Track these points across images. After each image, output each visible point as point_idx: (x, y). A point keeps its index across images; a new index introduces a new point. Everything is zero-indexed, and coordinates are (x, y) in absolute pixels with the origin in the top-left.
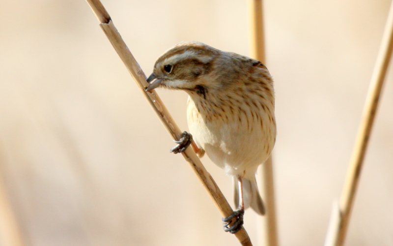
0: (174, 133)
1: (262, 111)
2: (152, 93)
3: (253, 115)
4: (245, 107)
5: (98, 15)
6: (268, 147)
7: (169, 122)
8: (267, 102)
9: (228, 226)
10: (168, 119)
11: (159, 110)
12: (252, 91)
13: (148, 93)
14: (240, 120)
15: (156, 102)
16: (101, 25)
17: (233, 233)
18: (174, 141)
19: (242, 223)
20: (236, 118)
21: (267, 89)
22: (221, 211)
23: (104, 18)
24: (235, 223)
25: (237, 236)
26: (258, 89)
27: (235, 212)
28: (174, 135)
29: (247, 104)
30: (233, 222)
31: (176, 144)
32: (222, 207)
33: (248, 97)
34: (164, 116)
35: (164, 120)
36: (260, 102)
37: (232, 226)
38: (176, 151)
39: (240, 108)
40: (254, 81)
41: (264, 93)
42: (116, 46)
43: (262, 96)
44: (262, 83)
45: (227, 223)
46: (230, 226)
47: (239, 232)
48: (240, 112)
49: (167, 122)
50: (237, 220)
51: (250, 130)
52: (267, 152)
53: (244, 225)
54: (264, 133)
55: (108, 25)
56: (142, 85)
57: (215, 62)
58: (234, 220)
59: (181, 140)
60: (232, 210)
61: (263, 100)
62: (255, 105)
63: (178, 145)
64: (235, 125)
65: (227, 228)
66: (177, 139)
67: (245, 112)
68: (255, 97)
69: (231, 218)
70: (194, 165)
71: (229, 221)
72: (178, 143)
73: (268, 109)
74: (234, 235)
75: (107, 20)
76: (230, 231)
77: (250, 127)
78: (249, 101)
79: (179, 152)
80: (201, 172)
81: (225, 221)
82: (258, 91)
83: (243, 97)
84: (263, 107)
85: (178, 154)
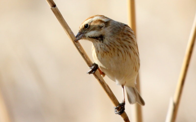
0: (89, 64)
1: (130, 50)
2: (78, 43)
3: (125, 52)
4: (121, 48)
5: (49, 3)
6: (136, 68)
7: (86, 58)
8: (132, 45)
9: (117, 111)
10: (86, 56)
11: (81, 52)
12: (124, 40)
13: (76, 43)
14: (118, 55)
15: (80, 48)
16: (51, 9)
17: (119, 115)
18: (89, 68)
19: (124, 109)
20: (116, 54)
21: (132, 38)
22: (113, 103)
23: (52, 5)
24: (120, 110)
25: (122, 116)
26: (127, 39)
27: (121, 104)
28: (89, 65)
29: (122, 47)
30: (119, 109)
31: (90, 69)
32: (114, 101)
33: (123, 43)
34: (84, 55)
35: (84, 57)
36: (129, 45)
37: (119, 111)
38: (90, 73)
39: (118, 49)
40: (125, 34)
41: (130, 41)
42: (59, 19)
43: (129, 42)
44: (129, 35)
45: (117, 110)
46: (118, 111)
47: (123, 114)
48: (118, 51)
49: (86, 57)
50: (122, 108)
51: (124, 60)
52: (136, 71)
53: (125, 111)
54: (132, 61)
55: (55, 8)
56: (72, 39)
57: (110, 22)
58: (120, 108)
59: (93, 67)
60: (119, 103)
61: (130, 44)
62: (126, 47)
63: (91, 70)
64: (116, 58)
65: (117, 112)
66: (90, 66)
67: (121, 51)
68: (125, 43)
69: (119, 107)
70: (99, 80)
71: (117, 109)
72: (91, 69)
73: (133, 48)
74: (120, 115)
75: (54, 6)
76: (118, 114)
77: (124, 58)
78: (123, 45)
79: (92, 73)
80: (103, 83)
81: (115, 109)
82: (127, 40)
83: (120, 43)
84: (130, 47)
85: (91, 74)
